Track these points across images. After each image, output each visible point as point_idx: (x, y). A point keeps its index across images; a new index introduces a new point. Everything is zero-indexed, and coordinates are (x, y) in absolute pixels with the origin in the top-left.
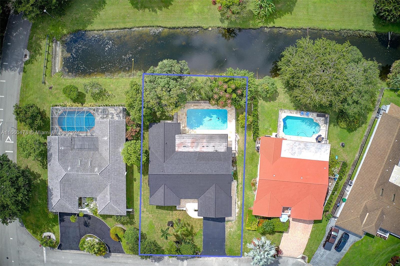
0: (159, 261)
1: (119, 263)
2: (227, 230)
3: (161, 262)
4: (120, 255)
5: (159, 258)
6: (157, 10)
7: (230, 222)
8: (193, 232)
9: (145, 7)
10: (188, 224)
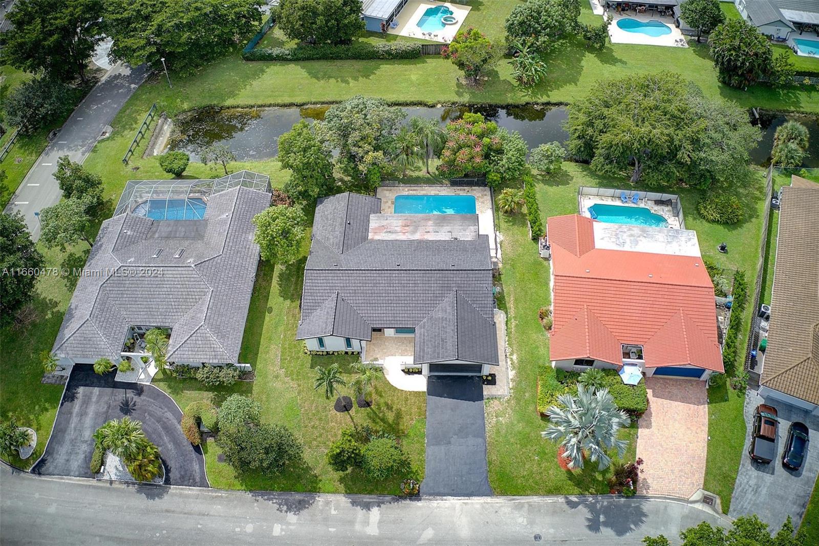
0: (299, 510)
1: (186, 514)
2: (491, 422)
3: (305, 512)
4: (195, 491)
5: (300, 502)
6: (350, 80)
7: (496, 402)
8: (401, 427)
9: (330, 77)
10: (387, 404)
